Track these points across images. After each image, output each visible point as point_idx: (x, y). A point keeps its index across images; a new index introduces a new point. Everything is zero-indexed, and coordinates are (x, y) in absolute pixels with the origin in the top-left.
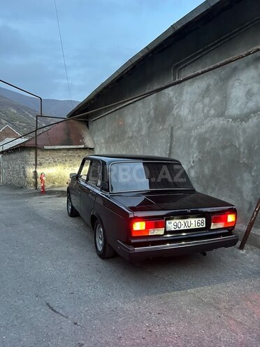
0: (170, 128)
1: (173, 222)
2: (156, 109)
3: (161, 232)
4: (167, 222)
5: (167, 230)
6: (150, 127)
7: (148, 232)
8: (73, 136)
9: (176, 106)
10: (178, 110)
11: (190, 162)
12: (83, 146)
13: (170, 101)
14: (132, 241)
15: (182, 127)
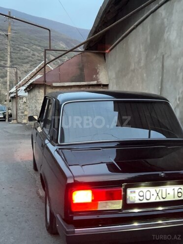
0: (161, 57)
1: (137, 190)
2: (151, 33)
3: (117, 205)
4: (129, 191)
5: (128, 202)
6: (147, 56)
7: (96, 205)
8: (86, 71)
9: (167, 29)
10: (168, 33)
11: (176, 99)
12: (95, 83)
13: (163, 23)
14: (75, 218)
15: (171, 55)
